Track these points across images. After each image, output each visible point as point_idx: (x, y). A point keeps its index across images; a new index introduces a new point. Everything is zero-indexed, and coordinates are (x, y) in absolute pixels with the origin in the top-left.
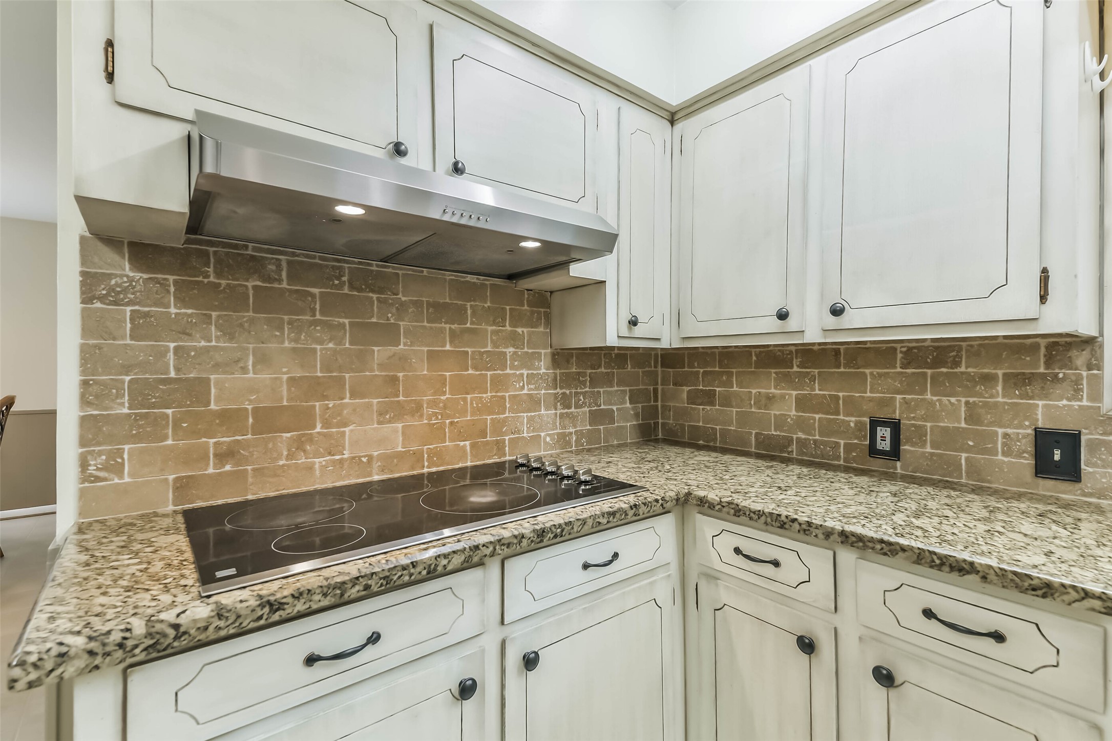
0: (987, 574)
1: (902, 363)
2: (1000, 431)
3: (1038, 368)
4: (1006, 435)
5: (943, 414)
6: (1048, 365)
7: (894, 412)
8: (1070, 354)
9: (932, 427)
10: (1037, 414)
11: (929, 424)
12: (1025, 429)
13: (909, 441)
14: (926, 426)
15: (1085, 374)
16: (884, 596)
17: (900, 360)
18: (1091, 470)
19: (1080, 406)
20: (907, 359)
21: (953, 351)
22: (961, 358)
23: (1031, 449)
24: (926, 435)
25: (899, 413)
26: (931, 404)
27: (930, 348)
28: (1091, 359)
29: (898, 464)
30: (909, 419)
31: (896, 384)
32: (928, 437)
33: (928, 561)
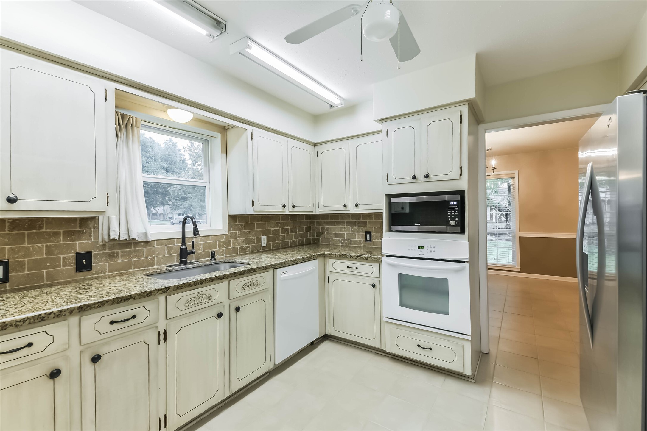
1: (9, 228)
2: (62, 256)
3: (77, 228)
4: (64, 258)
5: (34, 253)
6: (80, 227)
7: (5, 256)
8: (88, 222)
9: (28, 261)
10: (76, 247)
11: (26, 259)
12: (72, 254)
13: (14, 270)
14: (25, 260)
15: (92, 230)
16: (94, 326)
17: (8, 227)
18: (95, 265)
19: (91, 242)
20: (13, 226)
21: (39, 222)
22: (43, 225)
23: (74, 261)
24: (25, 265)
25: (8, 256)
26: (28, 248)
27: (27, 220)
28: (94, 224)
29: (7, 284)
30: (14, 258)
31: (6, 240)
32: (26, 266)
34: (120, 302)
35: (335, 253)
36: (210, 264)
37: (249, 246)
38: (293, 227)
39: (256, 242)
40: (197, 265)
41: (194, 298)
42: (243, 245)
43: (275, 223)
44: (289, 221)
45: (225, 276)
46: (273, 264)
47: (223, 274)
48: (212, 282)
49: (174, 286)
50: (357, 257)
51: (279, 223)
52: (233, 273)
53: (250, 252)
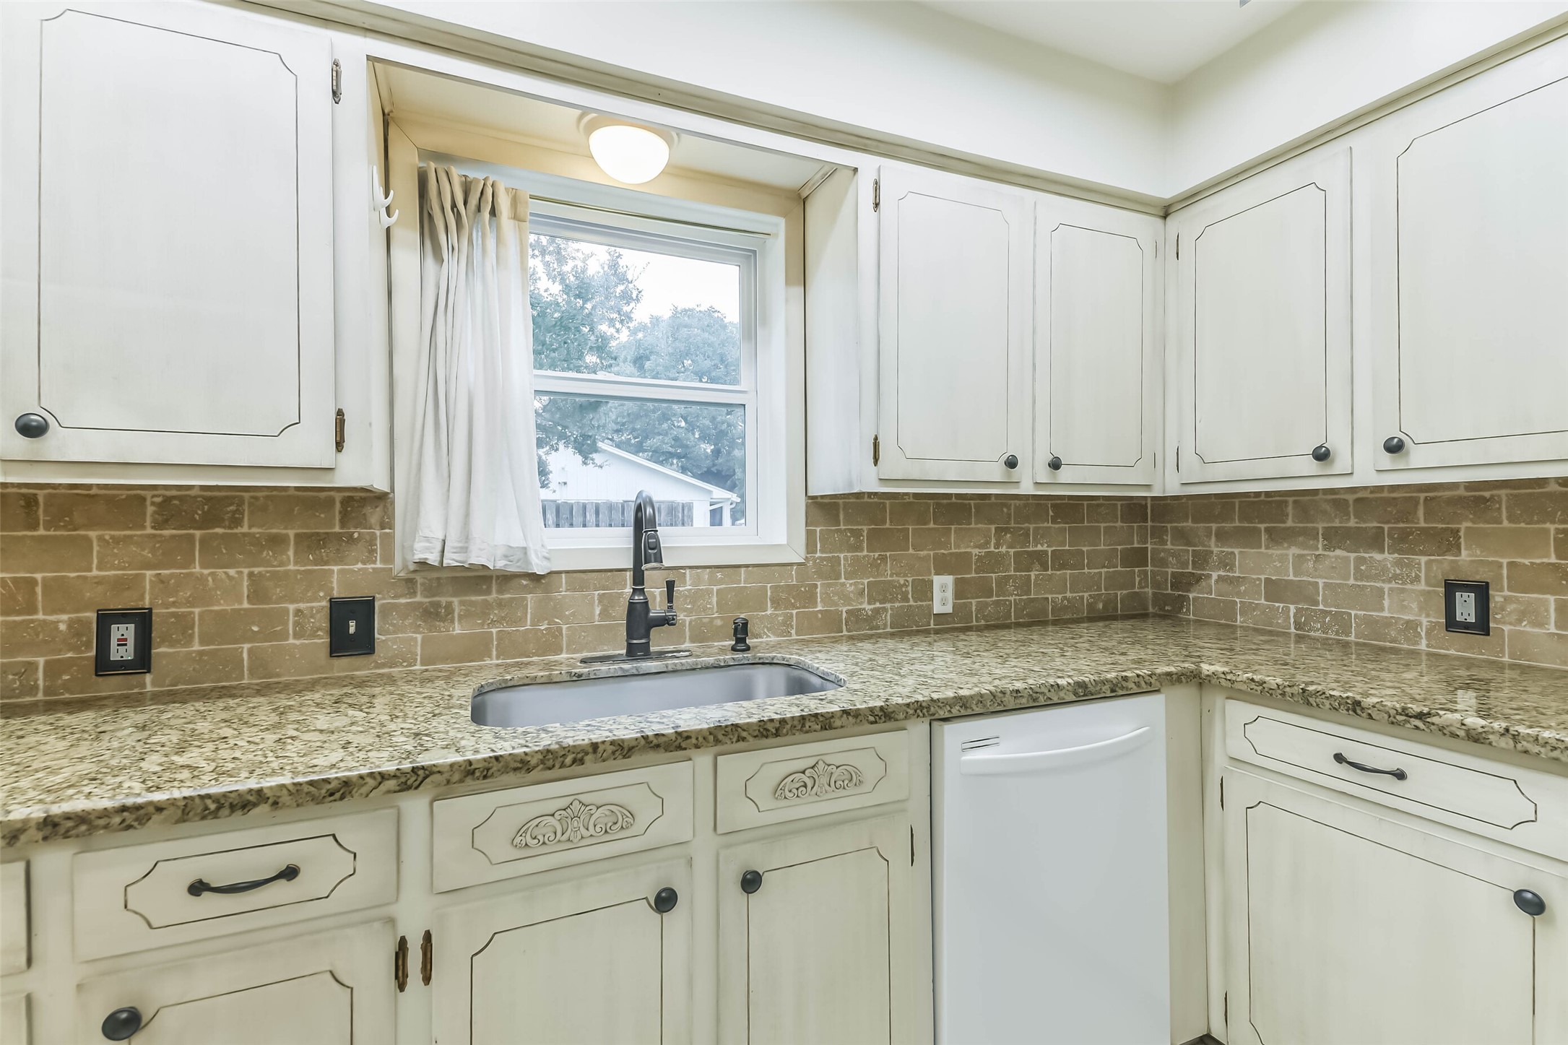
0: (279, 797)
1: (155, 521)
2: (292, 607)
3: (333, 526)
4: (298, 612)
5: (219, 593)
6: (343, 525)
7: (142, 597)
8: (364, 511)
9: (201, 615)
10: (332, 582)
11: (197, 610)
12: (320, 601)
13: (167, 640)
14: (192, 613)
15: (378, 533)
16: (126, 895)
17: (152, 516)
18: (383, 638)
19: (373, 569)
20: (163, 515)
21: (231, 504)
22: (243, 514)
23: (325, 624)
24: (192, 627)
25: (150, 598)
26: (201, 579)
27: (199, 499)
28: (384, 516)
29: (148, 678)
30: (167, 605)
31: (145, 553)
32: (196, 630)
33: (199, 811)
34: (215, 814)
35: (1257, 678)
36: (722, 664)
37: (885, 610)
38: (1067, 548)
39: (910, 596)
40: (675, 664)
41: (553, 815)
42: (861, 603)
43: (990, 529)
44: (1050, 524)
45: (688, 737)
46: (921, 698)
47: (680, 730)
48: (624, 757)
49: (452, 765)
51: (1006, 530)
52: (726, 726)
53: (889, 630)
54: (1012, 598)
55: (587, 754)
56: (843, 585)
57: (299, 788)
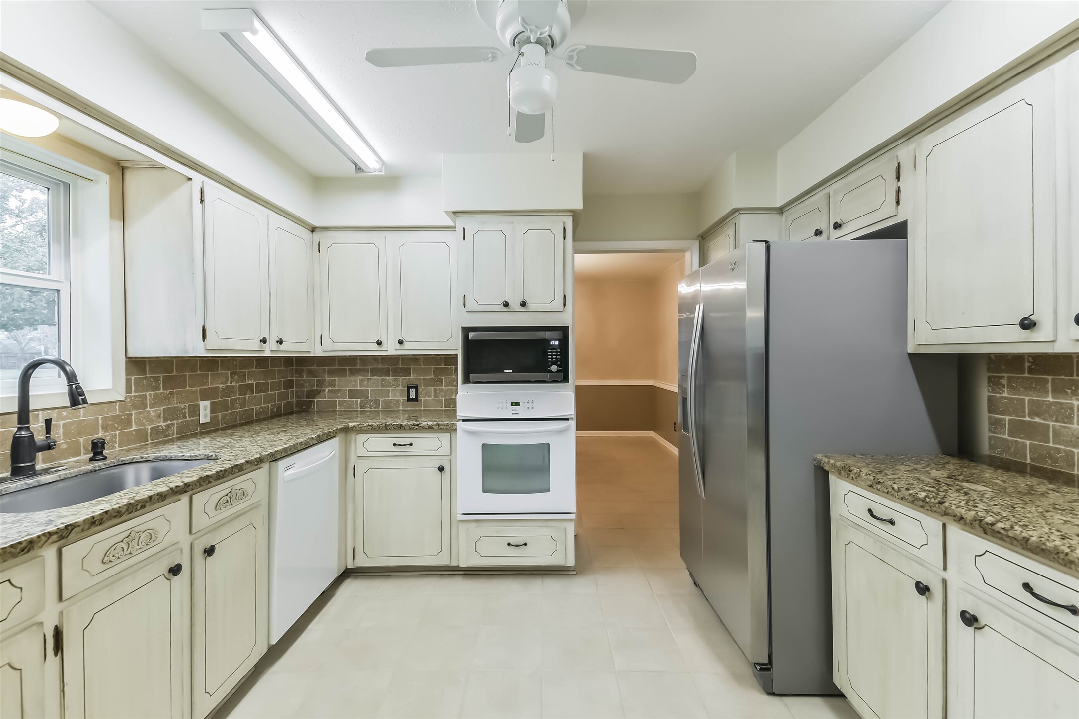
35: (370, 424)
36: (97, 469)
37: (173, 424)
38: (262, 381)
39: (187, 415)
40: (66, 474)
41: (122, 541)
42: (159, 422)
43: (228, 373)
44: (255, 370)
45: (189, 485)
46: (272, 451)
47: (185, 482)
48: (163, 501)
49: (85, 521)
50: (413, 427)
51: (235, 373)
52: (204, 477)
53: (175, 436)
54: (238, 410)
55: (147, 502)
56: (149, 412)
57: (5, 550)
